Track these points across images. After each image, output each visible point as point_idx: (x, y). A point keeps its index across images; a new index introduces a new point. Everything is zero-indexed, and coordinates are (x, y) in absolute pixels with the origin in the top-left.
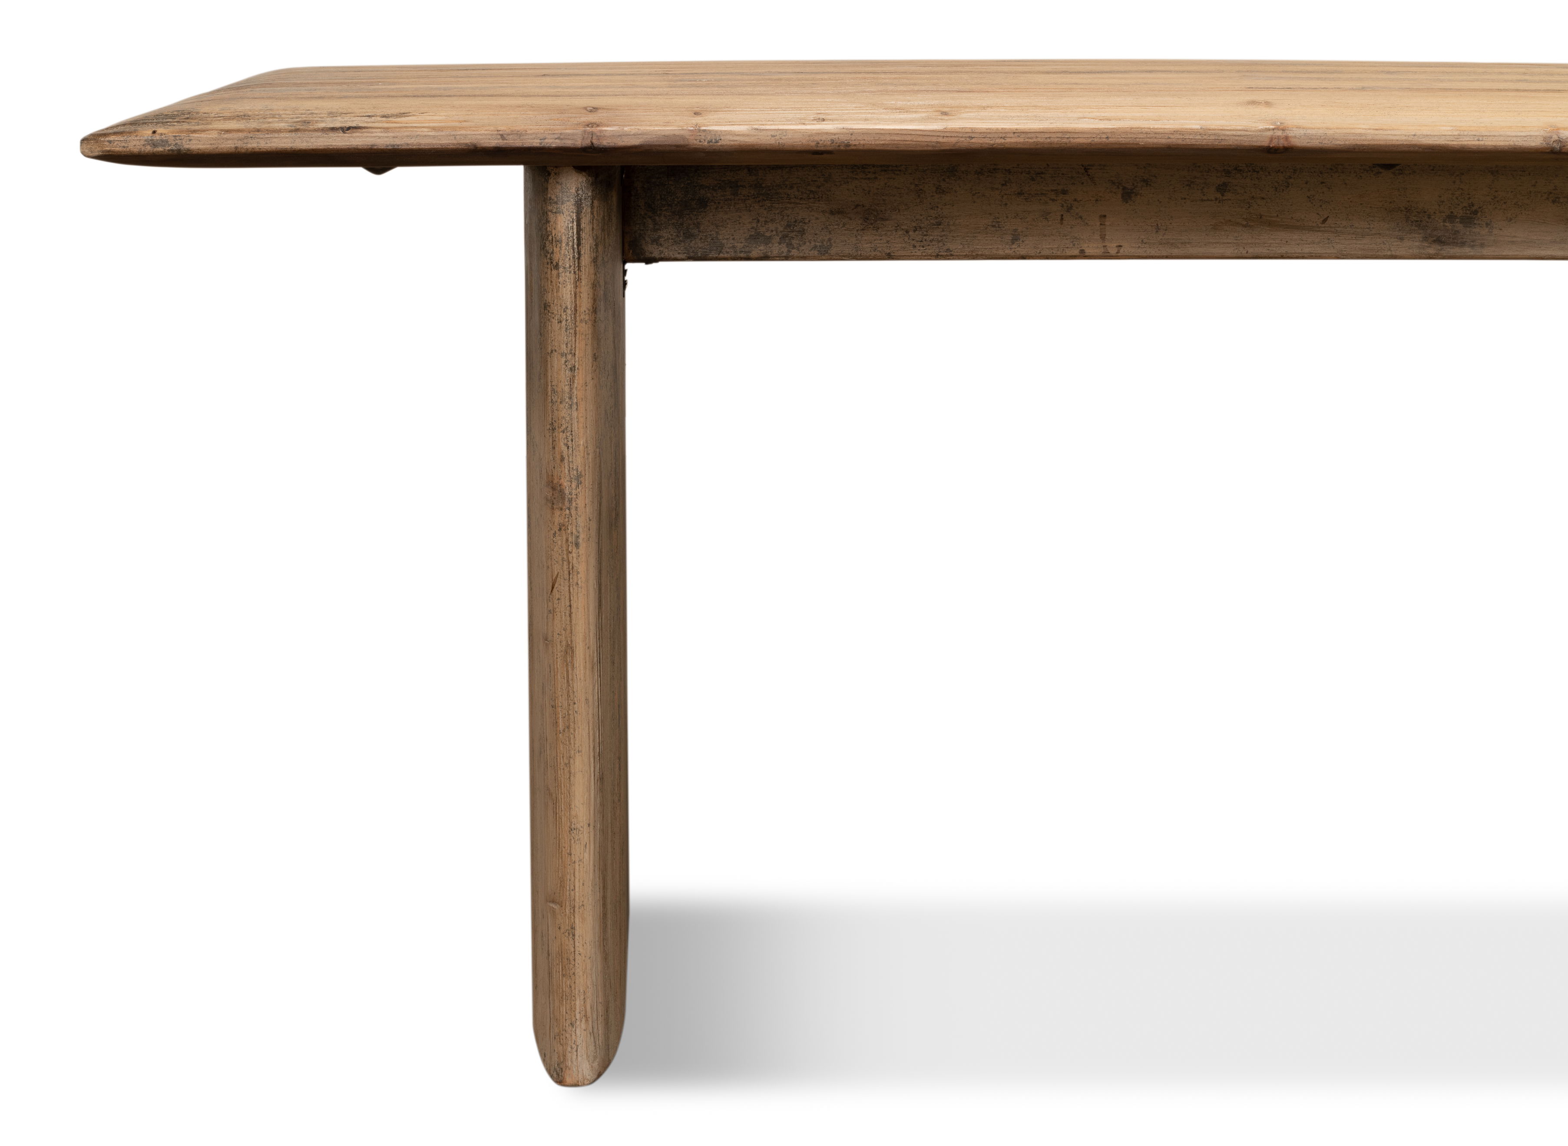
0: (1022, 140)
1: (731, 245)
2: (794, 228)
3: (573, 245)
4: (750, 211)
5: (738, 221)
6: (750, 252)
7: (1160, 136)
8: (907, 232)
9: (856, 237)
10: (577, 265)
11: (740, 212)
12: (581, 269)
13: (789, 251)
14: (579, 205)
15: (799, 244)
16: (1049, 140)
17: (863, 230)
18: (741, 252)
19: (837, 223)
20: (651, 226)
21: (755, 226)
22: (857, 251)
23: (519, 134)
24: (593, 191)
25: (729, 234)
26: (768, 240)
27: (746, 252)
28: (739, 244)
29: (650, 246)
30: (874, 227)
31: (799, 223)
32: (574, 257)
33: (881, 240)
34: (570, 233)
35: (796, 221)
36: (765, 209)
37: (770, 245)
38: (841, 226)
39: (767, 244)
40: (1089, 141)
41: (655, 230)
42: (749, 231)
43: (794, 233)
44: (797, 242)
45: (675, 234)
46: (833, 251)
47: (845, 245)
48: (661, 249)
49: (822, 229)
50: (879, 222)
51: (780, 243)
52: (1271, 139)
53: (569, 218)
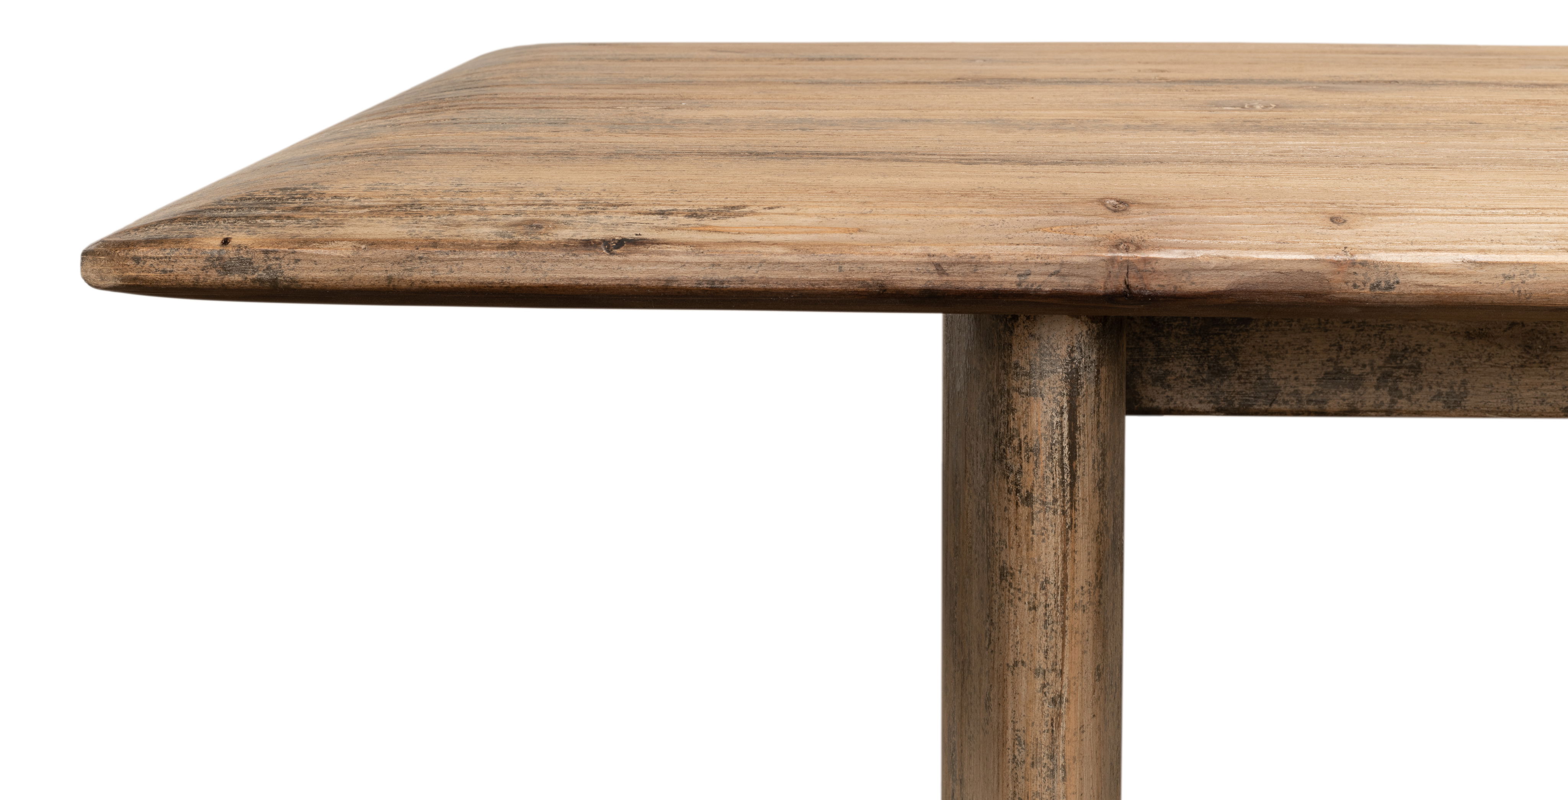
1: (1292, 390)
2: (1401, 361)
3: (1062, 459)
4: (1326, 331)
5: (1306, 347)
6: (1324, 401)
9: (1511, 378)
10: (1068, 498)
11: (1309, 332)
12: (1077, 506)
13: (1393, 402)
14: (1073, 381)
15: (1411, 390)
17: (1522, 366)
18: (1309, 401)
19: (1477, 353)
20: (1152, 354)
21: (1334, 356)
22: (1511, 403)
23: (975, 264)
25: (1288, 370)
26: (1356, 382)
27: (1317, 402)
28: (1306, 388)
29: (1150, 388)
30: (1541, 362)
31: (1412, 352)
32: (1062, 483)
33: (1552, 384)
34: (1056, 436)
35: (1405, 350)
36: (1353, 327)
37: (1360, 390)
38: (1484, 358)
39: (1354, 388)
41: (1160, 362)
42: (1323, 365)
43: (1403, 371)
44: (1408, 386)
45: (1194, 368)
46: (1470, 402)
47: (1491, 392)
48: (1170, 394)
49: (1452, 364)
50: (1549, 353)
51: (1377, 388)
53: (1054, 405)
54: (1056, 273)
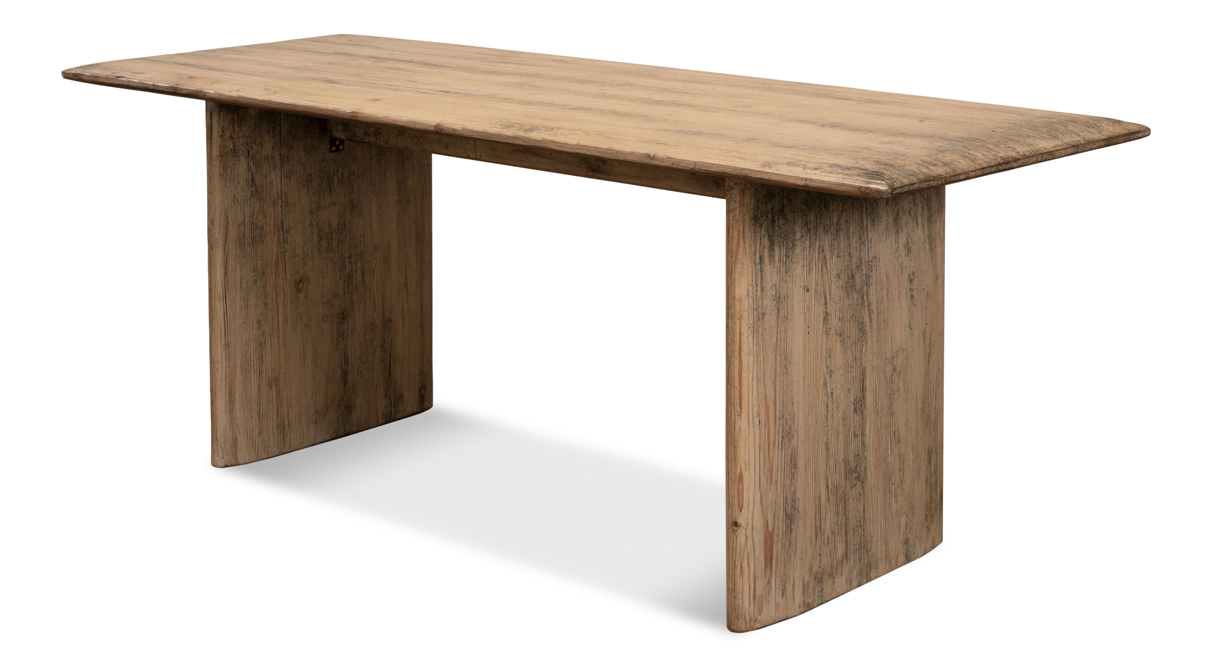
0: (283, 107)
6: (364, 139)
7: (321, 110)
8: (412, 138)
13: (376, 141)
16: (290, 108)
17: (399, 135)
24: (219, 109)
40: (301, 110)
41: (337, 126)
43: (377, 133)
44: (378, 137)
45: (342, 128)
46: (390, 143)
49: (386, 133)
51: (373, 137)
52: (352, 116)
54: (167, 88)
